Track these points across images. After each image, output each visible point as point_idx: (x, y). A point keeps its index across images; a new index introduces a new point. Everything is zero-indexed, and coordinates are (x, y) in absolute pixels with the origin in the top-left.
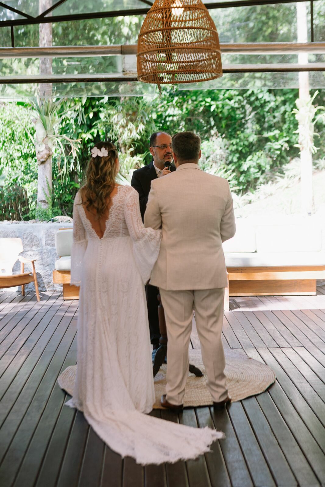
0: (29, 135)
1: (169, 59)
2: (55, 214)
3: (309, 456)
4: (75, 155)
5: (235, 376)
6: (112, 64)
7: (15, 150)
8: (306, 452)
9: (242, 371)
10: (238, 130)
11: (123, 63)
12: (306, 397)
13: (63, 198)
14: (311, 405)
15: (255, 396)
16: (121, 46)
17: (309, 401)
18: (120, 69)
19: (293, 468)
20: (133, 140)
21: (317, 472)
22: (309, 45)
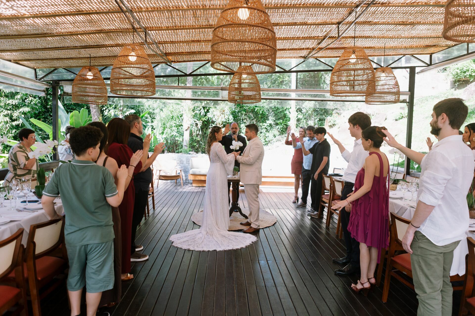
0: (179, 117)
2: (190, 151)
4: (199, 128)
6: (217, 95)
7: (173, 123)
10: (266, 120)
13: (193, 144)
16: (222, 87)
18: (220, 96)
20: (223, 122)
22: (295, 90)
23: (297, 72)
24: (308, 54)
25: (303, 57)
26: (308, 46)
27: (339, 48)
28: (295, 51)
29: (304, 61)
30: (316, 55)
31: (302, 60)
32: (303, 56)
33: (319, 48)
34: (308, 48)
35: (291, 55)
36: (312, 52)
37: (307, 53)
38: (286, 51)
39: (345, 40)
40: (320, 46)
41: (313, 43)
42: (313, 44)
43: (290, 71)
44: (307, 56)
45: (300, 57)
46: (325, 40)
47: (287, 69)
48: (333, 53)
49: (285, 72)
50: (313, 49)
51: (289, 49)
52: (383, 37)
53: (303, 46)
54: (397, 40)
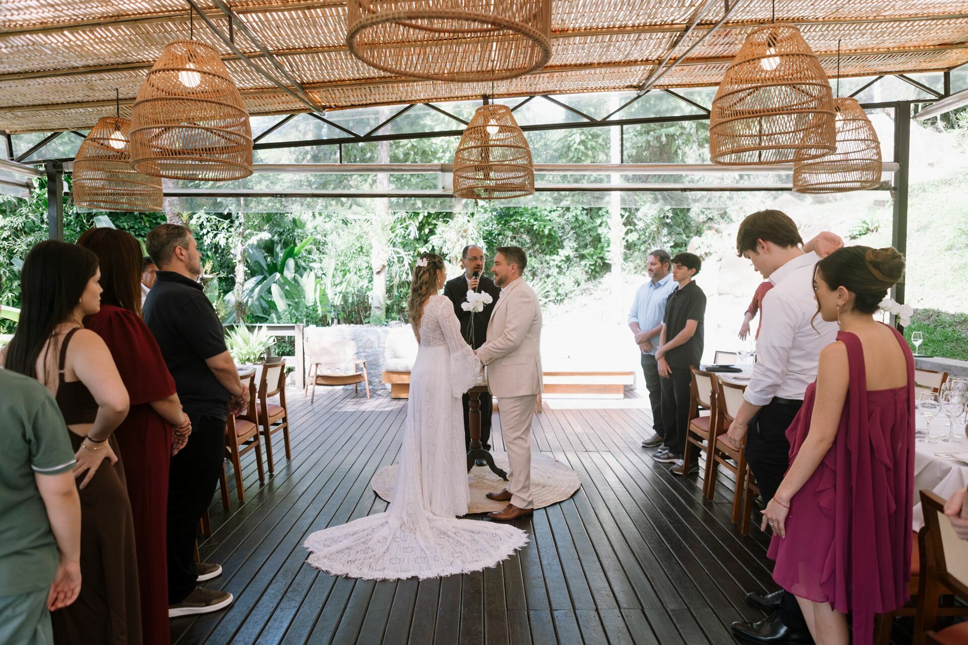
1: (487, 177)
3: (609, 574)
5: (542, 481)
8: (606, 569)
9: (549, 475)
11: (443, 181)
12: (609, 506)
14: (614, 514)
15: (560, 503)
16: (442, 165)
17: (612, 510)
18: (440, 187)
19: (592, 588)
21: (617, 594)
22: (619, 166)
23: (621, 123)
24: (648, 78)
25: (635, 87)
26: (646, 55)
27: (724, 57)
28: (616, 70)
29: (639, 96)
30: (665, 80)
31: (633, 93)
32: (635, 84)
33: (675, 59)
34: (647, 60)
35: (606, 83)
36: (657, 70)
37: (646, 76)
38: (593, 71)
39: (740, 33)
40: (677, 52)
41: (660, 43)
42: (659, 46)
43: (605, 123)
44: (644, 84)
45: (627, 87)
46: (689, 32)
47: (599, 118)
48: (709, 72)
49: (593, 123)
50: (660, 62)
51: (600, 65)
52: (837, 21)
53: (635, 56)
54: (871, 28)
